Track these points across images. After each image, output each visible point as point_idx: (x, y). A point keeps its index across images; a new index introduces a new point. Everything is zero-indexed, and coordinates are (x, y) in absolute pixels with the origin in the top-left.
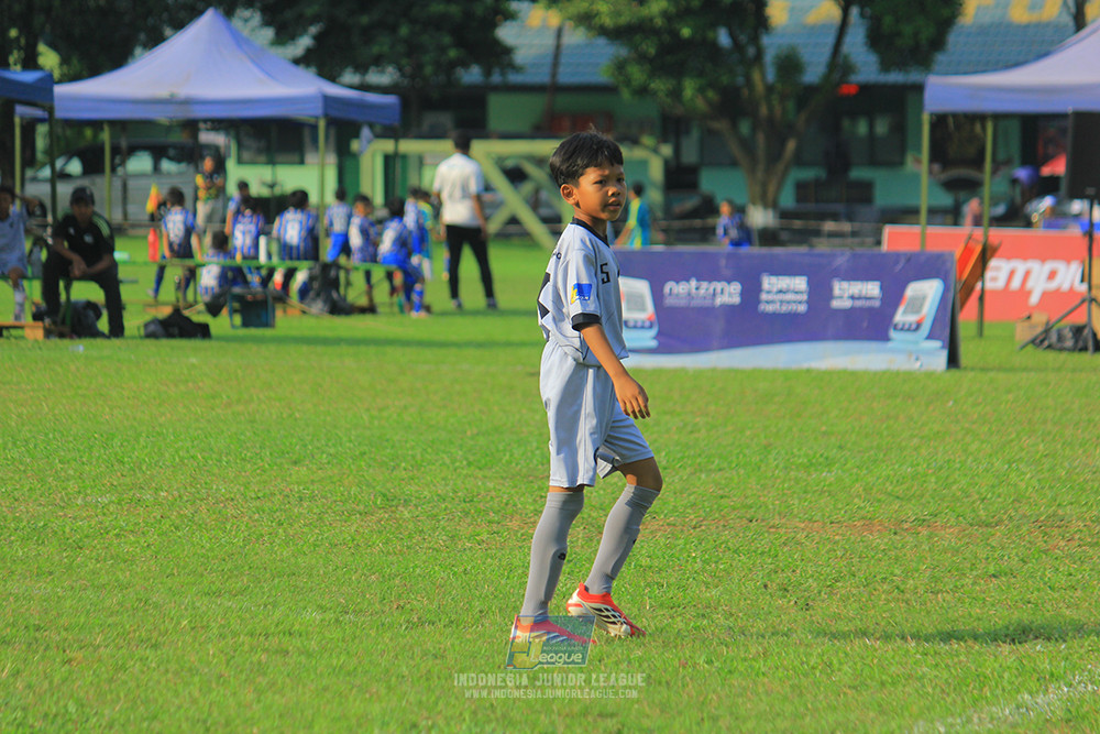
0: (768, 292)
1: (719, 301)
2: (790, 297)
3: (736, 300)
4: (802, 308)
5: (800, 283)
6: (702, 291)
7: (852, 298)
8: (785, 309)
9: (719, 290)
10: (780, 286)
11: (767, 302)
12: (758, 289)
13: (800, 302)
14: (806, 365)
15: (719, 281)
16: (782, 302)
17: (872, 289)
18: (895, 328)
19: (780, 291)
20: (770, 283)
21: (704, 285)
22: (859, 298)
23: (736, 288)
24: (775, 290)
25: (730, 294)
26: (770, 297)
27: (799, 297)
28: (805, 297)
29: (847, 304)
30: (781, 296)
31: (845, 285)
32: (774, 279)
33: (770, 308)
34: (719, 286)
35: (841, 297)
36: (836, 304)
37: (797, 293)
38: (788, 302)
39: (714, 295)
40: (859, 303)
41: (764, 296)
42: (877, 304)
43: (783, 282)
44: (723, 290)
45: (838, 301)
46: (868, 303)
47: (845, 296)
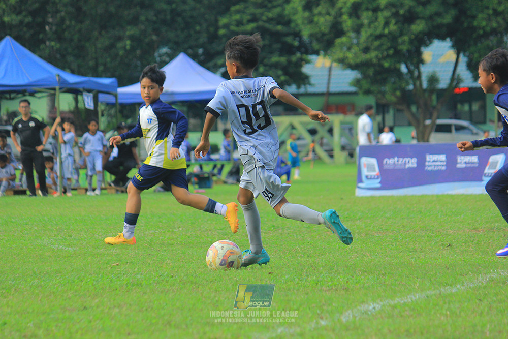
0: (429, 162)
1: (407, 166)
2: (438, 163)
3: (415, 165)
4: (444, 168)
5: (443, 157)
6: (400, 162)
7: (466, 163)
8: (436, 168)
9: (407, 161)
10: (434, 159)
11: (429, 166)
12: (425, 160)
13: (443, 166)
15: (407, 157)
16: (435, 166)
17: (475, 159)
18: (485, 175)
19: (434, 161)
20: (430, 158)
21: (401, 159)
22: (469, 163)
23: (414, 160)
24: (432, 160)
25: (412, 163)
26: (429, 164)
27: (442, 163)
28: (445, 163)
29: (464, 166)
30: (434, 163)
31: (462, 157)
32: (431, 156)
33: (430, 168)
34: (407, 160)
35: (461, 163)
36: (458, 166)
37: (441, 161)
38: (438, 166)
39: (405, 163)
40: (469, 165)
41: (427, 164)
42: (477, 165)
43: (436, 157)
44: (409, 161)
45: (459, 164)
46: (472, 165)
47: (463, 163)
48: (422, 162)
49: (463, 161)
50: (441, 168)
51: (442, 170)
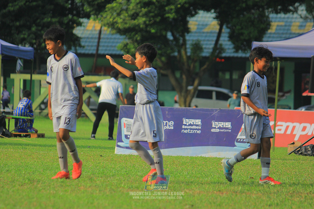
0: (185, 125)
1: (165, 129)
2: (194, 127)
3: (172, 128)
4: (199, 132)
5: (198, 122)
7: (220, 128)
10: (190, 123)
11: (185, 129)
12: (181, 123)
13: (198, 130)
16: (191, 129)
17: (228, 125)
18: (237, 142)
19: (190, 125)
20: (186, 121)
22: (222, 128)
23: (172, 123)
24: (188, 125)
25: (170, 125)
26: (186, 127)
27: (198, 127)
28: (200, 128)
29: (218, 130)
30: (190, 127)
31: (217, 123)
32: (188, 120)
33: (186, 131)
35: (215, 128)
36: (213, 130)
37: (197, 125)
38: (193, 129)
40: (222, 131)
41: (183, 127)
42: (230, 131)
43: (192, 121)
44: (166, 123)
45: (214, 129)
46: (226, 131)
47: (217, 127)
48: (178, 125)
49: (217, 126)
50: (196, 131)
51: (197, 134)
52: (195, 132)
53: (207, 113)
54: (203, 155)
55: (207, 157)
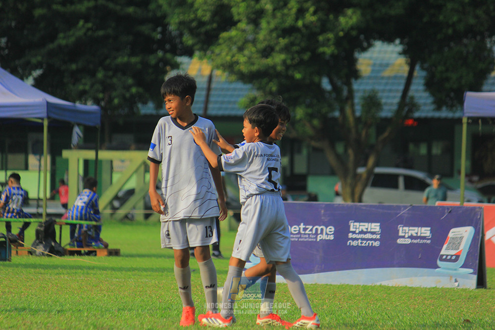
0: (354, 232)
1: (319, 238)
2: (368, 236)
3: (332, 237)
4: (377, 244)
5: (375, 227)
6: (308, 232)
7: (411, 237)
8: (364, 244)
9: (319, 231)
10: (361, 229)
11: (353, 239)
12: (347, 230)
13: (375, 240)
14: (378, 284)
15: (320, 225)
16: (363, 239)
17: (426, 232)
18: (441, 260)
19: (362, 232)
20: (354, 226)
21: (310, 227)
22: (416, 238)
23: (331, 229)
24: (358, 231)
26: (354, 236)
27: (374, 237)
28: (378, 237)
29: (408, 241)
30: (362, 236)
31: (406, 229)
32: (357, 224)
33: (354, 243)
34: (319, 228)
35: (403, 237)
36: (400, 241)
37: (373, 233)
38: (367, 240)
39: (316, 234)
40: (415, 241)
41: (350, 235)
42: (429, 242)
43: (364, 226)
44: (322, 231)
45: (401, 239)
46: (422, 241)
47: (407, 236)
49: (407, 234)
50: (372, 243)
51: (373, 247)
52: (370, 245)
53: (389, 211)
54: (385, 283)
55: (390, 285)
